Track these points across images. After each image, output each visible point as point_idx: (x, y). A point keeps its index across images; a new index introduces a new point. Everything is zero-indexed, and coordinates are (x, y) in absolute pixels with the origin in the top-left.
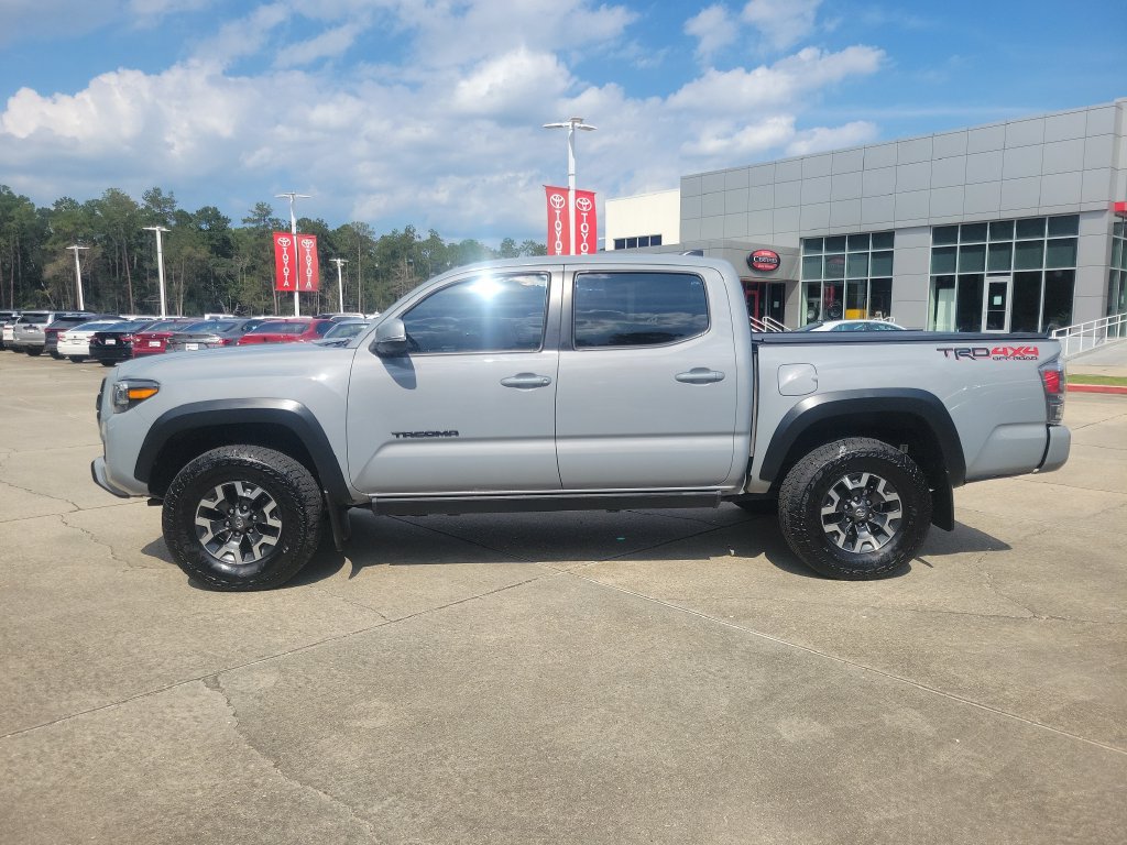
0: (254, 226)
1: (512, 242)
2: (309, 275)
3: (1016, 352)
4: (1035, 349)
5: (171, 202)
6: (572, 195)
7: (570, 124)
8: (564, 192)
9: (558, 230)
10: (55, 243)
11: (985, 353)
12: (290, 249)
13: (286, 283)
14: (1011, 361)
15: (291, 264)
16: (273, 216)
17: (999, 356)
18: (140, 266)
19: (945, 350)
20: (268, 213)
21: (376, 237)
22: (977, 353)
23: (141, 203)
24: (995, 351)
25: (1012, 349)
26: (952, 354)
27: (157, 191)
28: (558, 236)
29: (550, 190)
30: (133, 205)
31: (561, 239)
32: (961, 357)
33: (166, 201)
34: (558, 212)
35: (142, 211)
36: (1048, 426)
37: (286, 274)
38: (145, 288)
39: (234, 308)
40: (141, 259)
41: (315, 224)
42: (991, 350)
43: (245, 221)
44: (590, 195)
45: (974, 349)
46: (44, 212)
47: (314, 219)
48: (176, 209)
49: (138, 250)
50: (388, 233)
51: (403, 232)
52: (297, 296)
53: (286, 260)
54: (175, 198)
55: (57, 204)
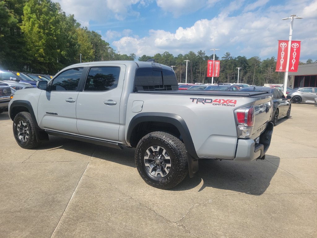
0: (225, 59)
1: (311, 60)
2: (217, 72)
3: (225, 101)
4: (236, 101)
5: (204, 53)
6: (290, 43)
7: (292, 17)
8: (287, 42)
9: (283, 56)
10: (177, 65)
11: (210, 101)
12: (212, 65)
13: (210, 75)
14: (221, 106)
15: (212, 69)
16: (230, 56)
17: (216, 103)
18: (195, 71)
19: (193, 99)
20: (229, 55)
21: (261, 61)
22: (207, 101)
23: (197, 54)
24: (215, 101)
25: (223, 100)
26: (195, 101)
27: (201, 51)
28: (282, 57)
29: (280, 42)
30: (195, 55)
31: (283, 58)
32: (198, 102)
33: (203, 53)
34: (283, 49)
35: (197, 57)
36: (238, 139)
37: (210, 72)
38: (196, 77)
39: (217, 82)
40: (196, 69)
41: (243, 58)
42: (213, 100)
43: (222, 58)
44: (299, 42)
45: (206, 99)
46: (176, 58)
47: (242, 56)
48: (205, 55)
49: (196, 67)
50: (266, 59)
51: (271, 59)
52: (213, 78)
53: (210, 68)
54: (205, 52)
55: (178, 56)
